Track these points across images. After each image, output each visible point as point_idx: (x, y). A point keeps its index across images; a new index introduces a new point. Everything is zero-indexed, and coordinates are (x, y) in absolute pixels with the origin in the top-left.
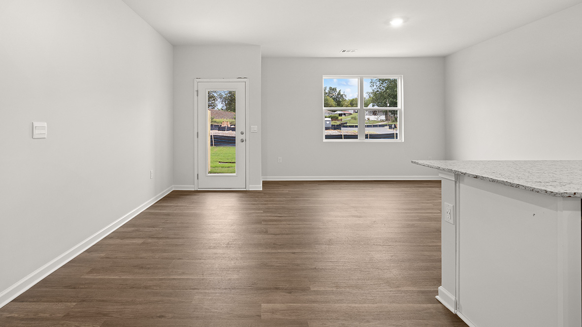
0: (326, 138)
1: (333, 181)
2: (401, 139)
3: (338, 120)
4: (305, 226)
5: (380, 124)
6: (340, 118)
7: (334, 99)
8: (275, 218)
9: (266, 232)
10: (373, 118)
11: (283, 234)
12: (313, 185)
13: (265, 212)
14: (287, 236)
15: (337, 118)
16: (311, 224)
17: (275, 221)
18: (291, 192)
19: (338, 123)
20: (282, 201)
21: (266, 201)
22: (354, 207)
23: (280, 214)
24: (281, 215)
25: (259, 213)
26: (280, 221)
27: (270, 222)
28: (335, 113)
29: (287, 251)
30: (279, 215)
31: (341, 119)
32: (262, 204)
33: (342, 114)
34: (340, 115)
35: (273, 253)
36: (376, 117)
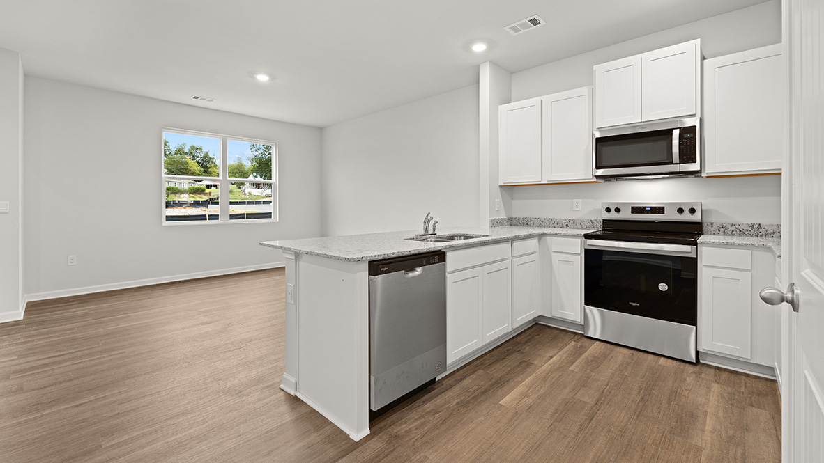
0: (167, 220)
1: (180, 282)
2: (275, 218)
3: (205, 194)
4: (111, 357)
5: (265, 200)
6: (208, 191)
7: (198, 162)
8: (47, 361)
9: (20, 390)
10: (256, 192)
11: (60, 383)
12: (143, 292)
13: (20, 357)
14: (68, 384)
15: (204, 191)
16: (124, 352)
17: (47, 365)
18: (92, 312)
19: (205, 198)
20: (69, 330)
21: (30, 337)
22: (203, 312)
23: (60, 351)
24: (62, 353)
25: (6, 361)
26: (59, 362)
27: (34, 370)
28: (201, 183)
29: (64, 407)
30: (57, 354)
31: (210, 193)
32: (16, 344)
33: (211, 185)
34: (209, 186)
35: (29, 420)
36: (260, 190)
